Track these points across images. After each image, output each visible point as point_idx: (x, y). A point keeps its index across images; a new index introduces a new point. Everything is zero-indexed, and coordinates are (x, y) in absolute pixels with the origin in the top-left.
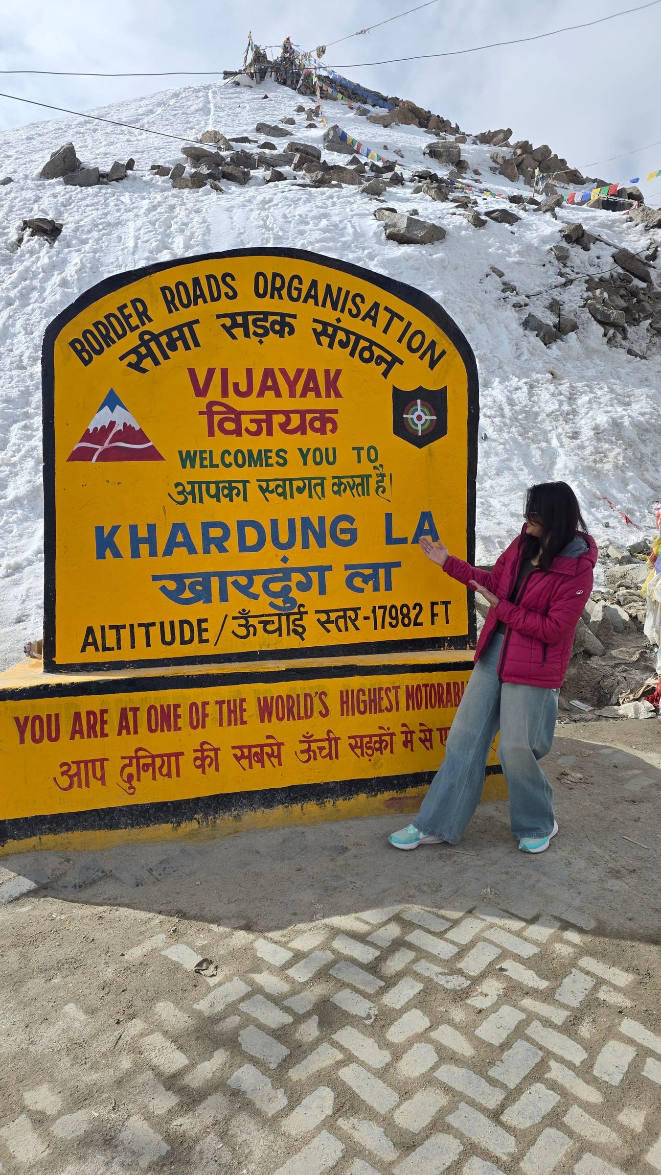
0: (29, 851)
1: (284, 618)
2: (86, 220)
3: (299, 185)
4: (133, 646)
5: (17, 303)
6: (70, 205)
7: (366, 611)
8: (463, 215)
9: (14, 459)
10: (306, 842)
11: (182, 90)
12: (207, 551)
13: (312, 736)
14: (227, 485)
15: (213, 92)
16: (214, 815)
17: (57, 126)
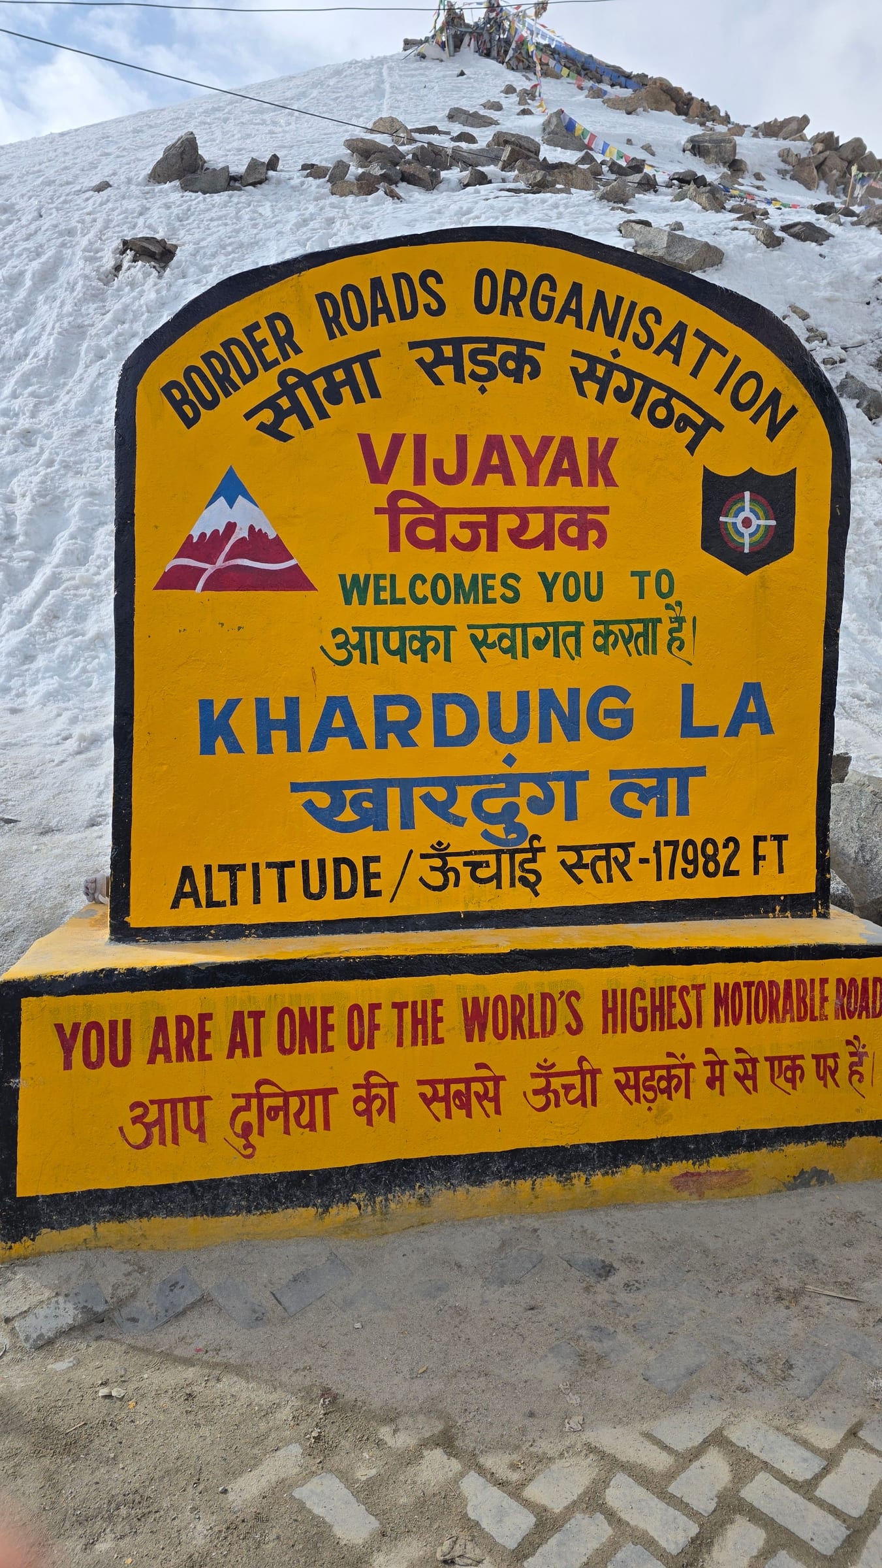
0: (76, 1249)
1: (505, 858)
2: (210, 239)
3: (509, 190)
4: (257, 900)
5: (110, 356)
6: (187, 219)
7: (644, 849)
8: (749, 230)
9: (97, 578)
10: (539, 1249)
11: (346, 66)
12: (381, 744)
13: (553, 1065)
14: (418, 633)
15: (388, 67)
16: (385, 1194)
17: (174, 115)
